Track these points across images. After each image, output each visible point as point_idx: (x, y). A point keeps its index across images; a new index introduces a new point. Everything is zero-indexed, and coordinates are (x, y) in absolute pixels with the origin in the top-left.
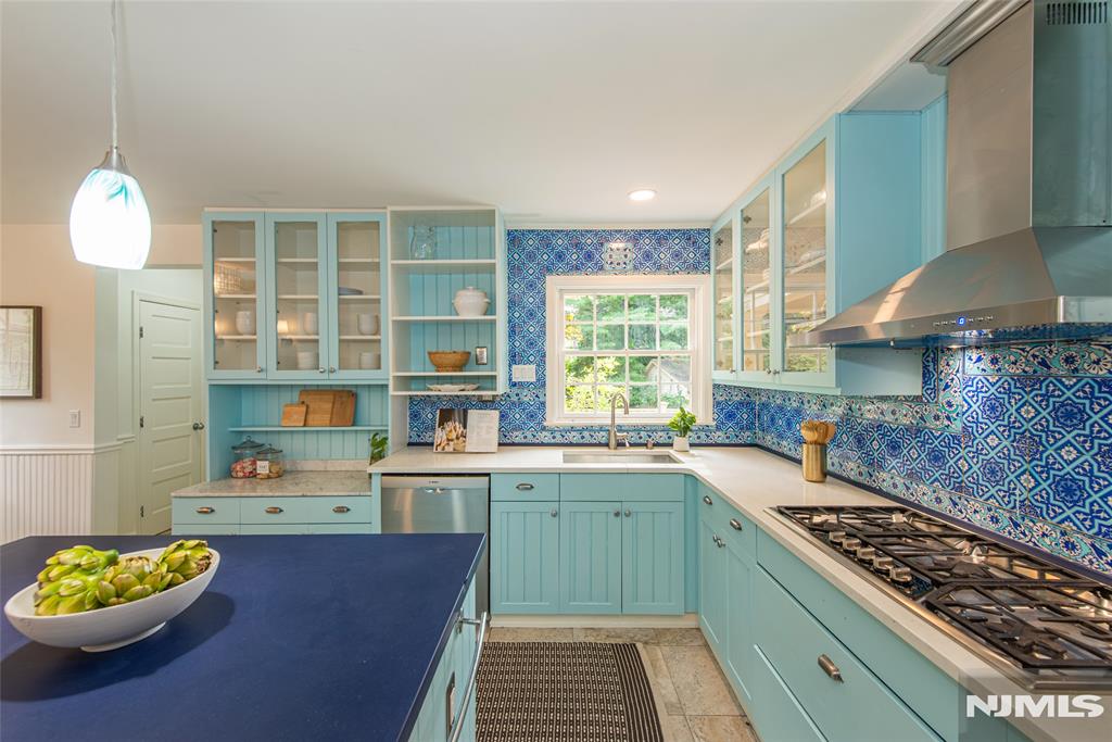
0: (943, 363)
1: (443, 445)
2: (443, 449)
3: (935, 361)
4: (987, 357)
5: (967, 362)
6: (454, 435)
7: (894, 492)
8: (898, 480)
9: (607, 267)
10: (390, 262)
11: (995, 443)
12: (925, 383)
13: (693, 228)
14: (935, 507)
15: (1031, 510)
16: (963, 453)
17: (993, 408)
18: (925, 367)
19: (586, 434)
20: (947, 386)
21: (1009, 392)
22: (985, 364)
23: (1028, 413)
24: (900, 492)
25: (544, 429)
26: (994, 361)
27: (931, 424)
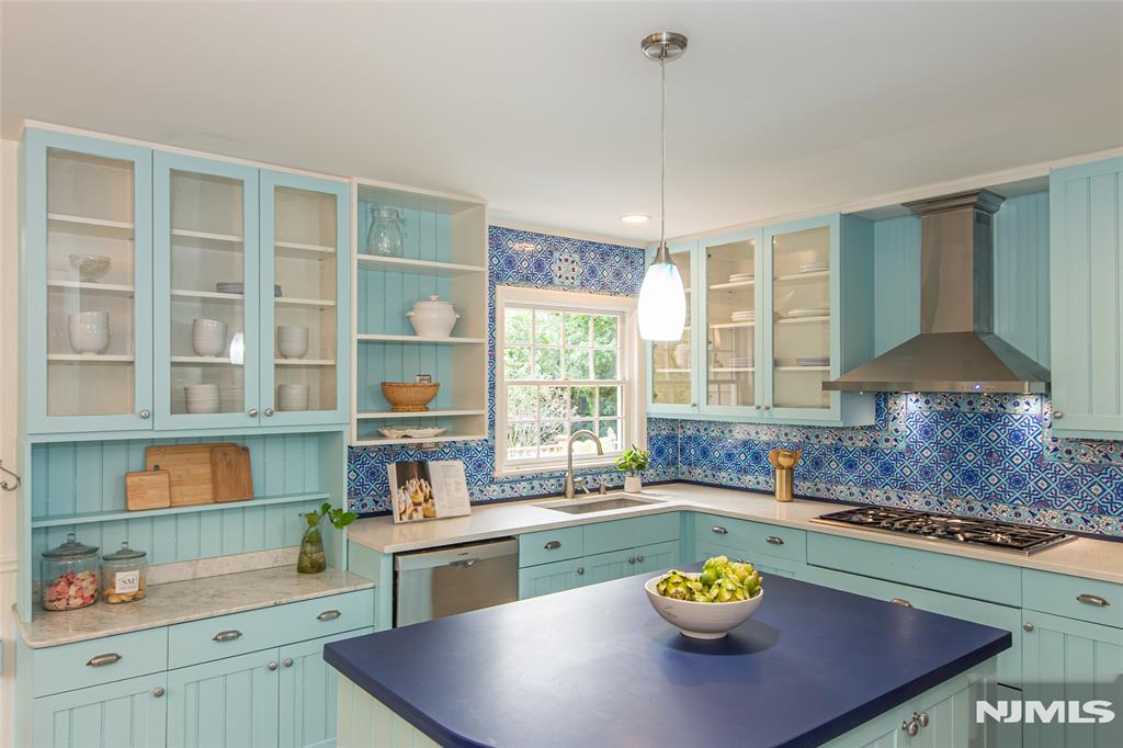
0: (891, 402)
1: (408, 512)
2: (411, 517)
3: (886, 401)
4: (922, 400)
5: (909, 402)
6: (420, 498)
7: (850, 499)
8: (854, 490)
9: (556, 280)
10: (356, 256)
11: (928, 454)
12: (878, 416)
13: (631, 246)
14: (887, 504)
15: (950, 493)
16: (907, 463)
17: (926, 432)
18: (878, 405)
19: (536, 483)
20: (895, 418)
21: (936, 422)
22: (922, 403)
23: (948, 434)
24: (857, 498)
25: (492, 481)
26: (927, 402)
27: (883, 445)
